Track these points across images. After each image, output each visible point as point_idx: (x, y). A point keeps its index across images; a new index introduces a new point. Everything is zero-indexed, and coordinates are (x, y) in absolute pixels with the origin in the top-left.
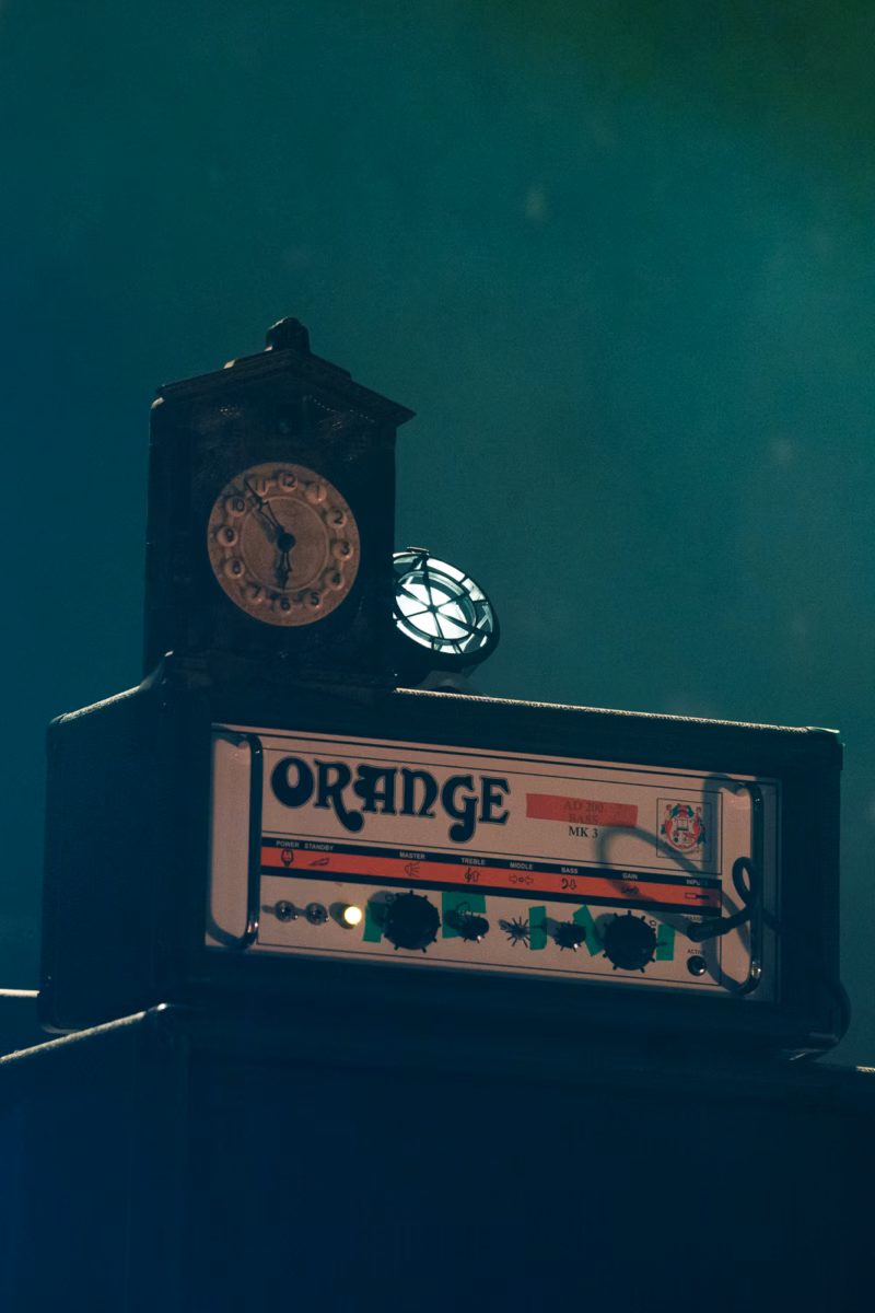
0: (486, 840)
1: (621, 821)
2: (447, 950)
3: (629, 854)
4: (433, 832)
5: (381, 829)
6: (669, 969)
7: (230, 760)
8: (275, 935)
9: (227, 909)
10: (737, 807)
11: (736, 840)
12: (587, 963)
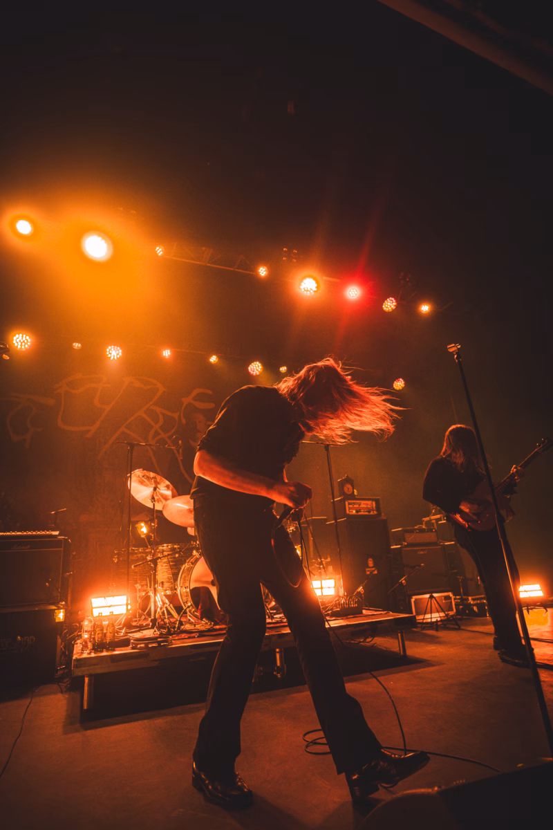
0: (361, 506)
1: (367, 504)
2: (360, 513)
3: (369, 506)
4: (357, 506)
5: (355, 506)
6: (372, 513)
7: (347, 503)
8: (351, 513)
9: (348, 512)
10: (374, 503)
11: (374, 505)
12: (367, 513)
